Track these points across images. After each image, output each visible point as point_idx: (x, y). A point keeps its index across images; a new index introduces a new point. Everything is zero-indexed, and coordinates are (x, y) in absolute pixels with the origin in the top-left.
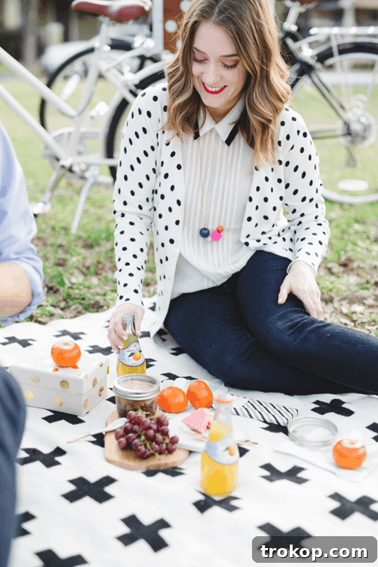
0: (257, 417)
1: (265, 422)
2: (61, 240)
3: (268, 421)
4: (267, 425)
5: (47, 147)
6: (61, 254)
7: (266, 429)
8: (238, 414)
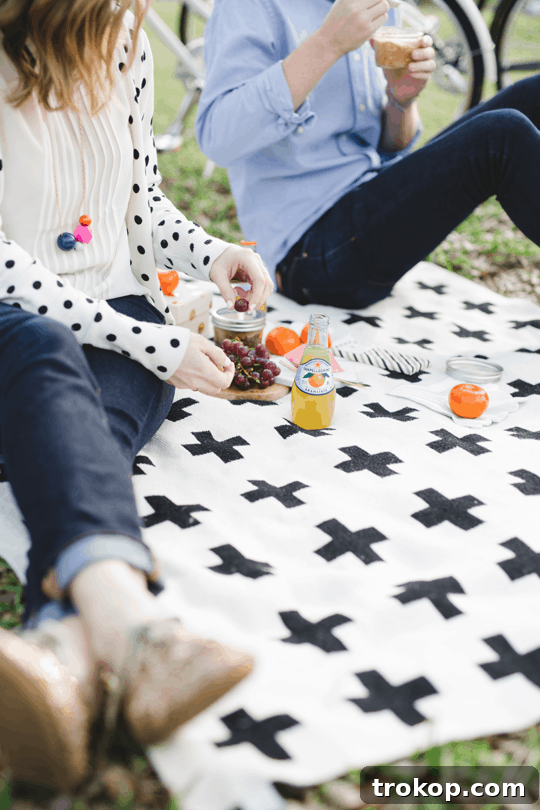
0: (378, 363)
1: (387, 369)
2: (191, 182)
3: (390, 368)
4: (388, 373)
5: (181, 64)
6: (187, 197)
7: (388, 376)
8: (357, 360)
